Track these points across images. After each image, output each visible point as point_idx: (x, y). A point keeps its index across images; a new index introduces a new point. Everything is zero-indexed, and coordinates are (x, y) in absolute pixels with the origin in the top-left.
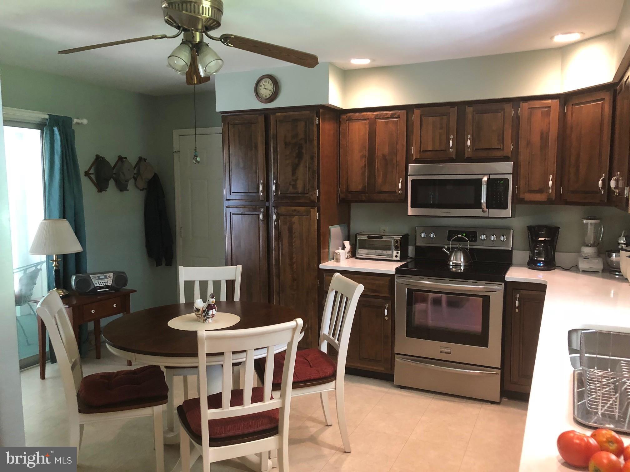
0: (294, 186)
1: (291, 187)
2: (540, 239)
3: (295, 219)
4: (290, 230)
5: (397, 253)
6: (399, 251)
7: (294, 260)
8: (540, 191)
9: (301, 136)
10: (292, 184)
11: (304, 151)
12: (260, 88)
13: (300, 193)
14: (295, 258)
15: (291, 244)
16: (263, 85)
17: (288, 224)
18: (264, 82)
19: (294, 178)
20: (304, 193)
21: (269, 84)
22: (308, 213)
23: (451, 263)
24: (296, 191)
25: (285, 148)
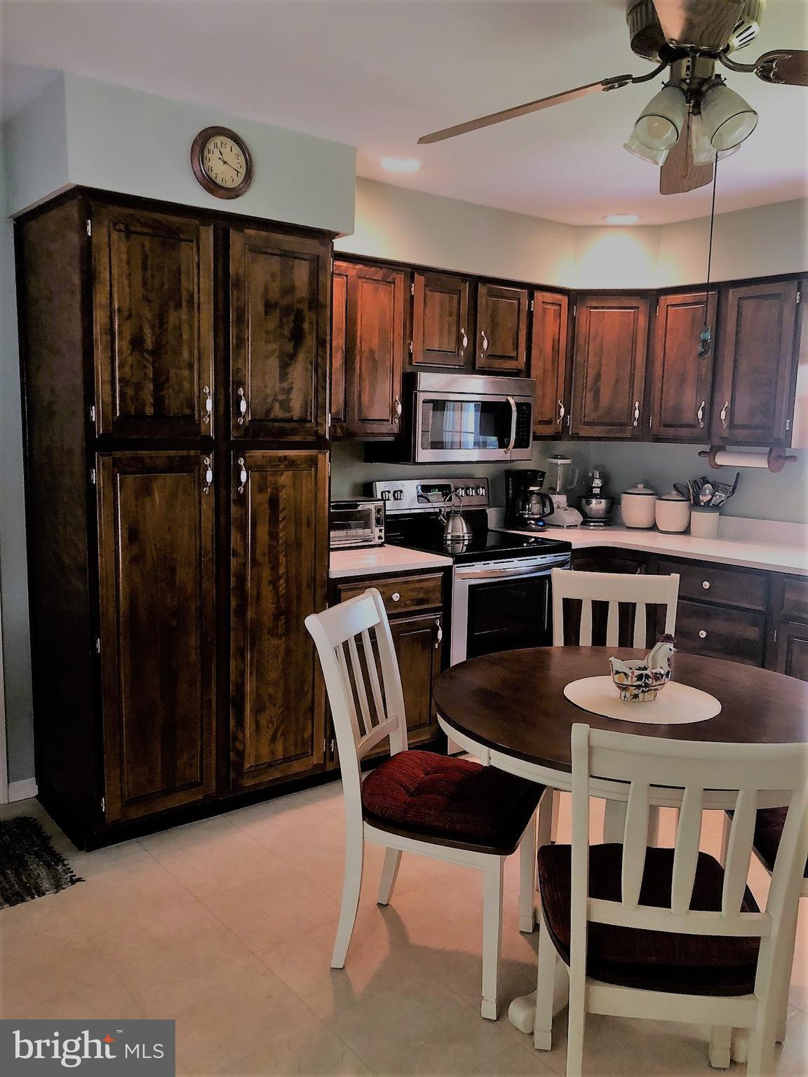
0: (285, 405)
1: (277, 406)
2: (531, 488)
3: (285, 478)
4: (274, 502)
5: (381, 531)
6: (383, 528)
7: (282, 570)
8: (549, 422)
9: (302, 290)
10: (280, 398)
11: (306, 326)
12: (210, 155)
13: (295, 421)
14: (284, 566)
15: (273, 536)
16: (216, 151)
17: (269, 490)
18: (219, 145)
19: (285, 385)
20: (303, 421)
21: (233, 153)
22: (313, 462)
23: (449, 537)
24: (288, 415)
25: (266, 314)
